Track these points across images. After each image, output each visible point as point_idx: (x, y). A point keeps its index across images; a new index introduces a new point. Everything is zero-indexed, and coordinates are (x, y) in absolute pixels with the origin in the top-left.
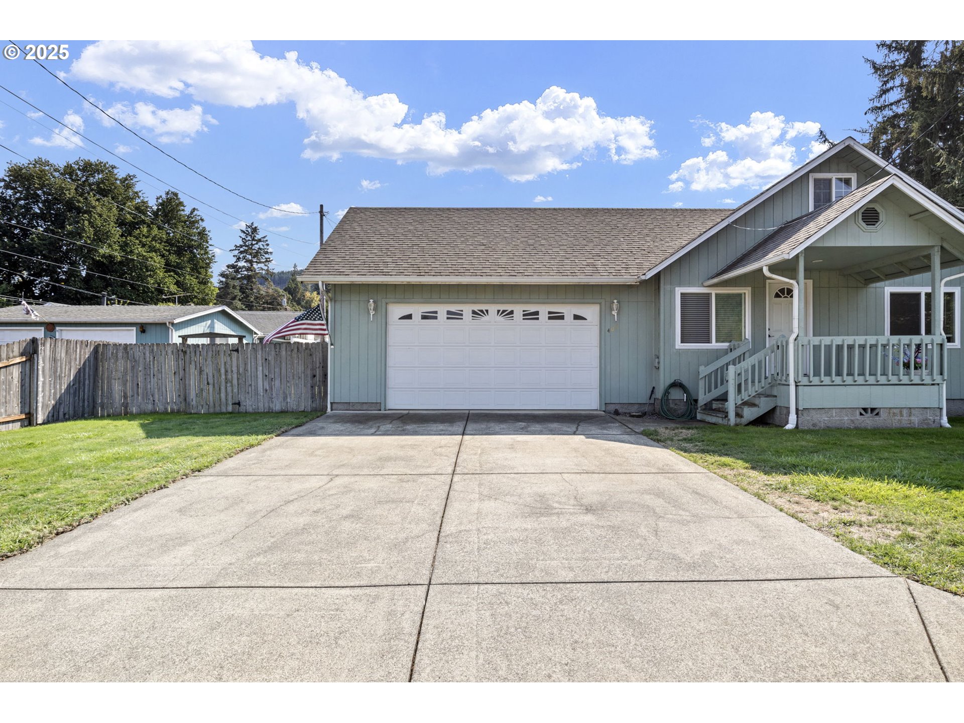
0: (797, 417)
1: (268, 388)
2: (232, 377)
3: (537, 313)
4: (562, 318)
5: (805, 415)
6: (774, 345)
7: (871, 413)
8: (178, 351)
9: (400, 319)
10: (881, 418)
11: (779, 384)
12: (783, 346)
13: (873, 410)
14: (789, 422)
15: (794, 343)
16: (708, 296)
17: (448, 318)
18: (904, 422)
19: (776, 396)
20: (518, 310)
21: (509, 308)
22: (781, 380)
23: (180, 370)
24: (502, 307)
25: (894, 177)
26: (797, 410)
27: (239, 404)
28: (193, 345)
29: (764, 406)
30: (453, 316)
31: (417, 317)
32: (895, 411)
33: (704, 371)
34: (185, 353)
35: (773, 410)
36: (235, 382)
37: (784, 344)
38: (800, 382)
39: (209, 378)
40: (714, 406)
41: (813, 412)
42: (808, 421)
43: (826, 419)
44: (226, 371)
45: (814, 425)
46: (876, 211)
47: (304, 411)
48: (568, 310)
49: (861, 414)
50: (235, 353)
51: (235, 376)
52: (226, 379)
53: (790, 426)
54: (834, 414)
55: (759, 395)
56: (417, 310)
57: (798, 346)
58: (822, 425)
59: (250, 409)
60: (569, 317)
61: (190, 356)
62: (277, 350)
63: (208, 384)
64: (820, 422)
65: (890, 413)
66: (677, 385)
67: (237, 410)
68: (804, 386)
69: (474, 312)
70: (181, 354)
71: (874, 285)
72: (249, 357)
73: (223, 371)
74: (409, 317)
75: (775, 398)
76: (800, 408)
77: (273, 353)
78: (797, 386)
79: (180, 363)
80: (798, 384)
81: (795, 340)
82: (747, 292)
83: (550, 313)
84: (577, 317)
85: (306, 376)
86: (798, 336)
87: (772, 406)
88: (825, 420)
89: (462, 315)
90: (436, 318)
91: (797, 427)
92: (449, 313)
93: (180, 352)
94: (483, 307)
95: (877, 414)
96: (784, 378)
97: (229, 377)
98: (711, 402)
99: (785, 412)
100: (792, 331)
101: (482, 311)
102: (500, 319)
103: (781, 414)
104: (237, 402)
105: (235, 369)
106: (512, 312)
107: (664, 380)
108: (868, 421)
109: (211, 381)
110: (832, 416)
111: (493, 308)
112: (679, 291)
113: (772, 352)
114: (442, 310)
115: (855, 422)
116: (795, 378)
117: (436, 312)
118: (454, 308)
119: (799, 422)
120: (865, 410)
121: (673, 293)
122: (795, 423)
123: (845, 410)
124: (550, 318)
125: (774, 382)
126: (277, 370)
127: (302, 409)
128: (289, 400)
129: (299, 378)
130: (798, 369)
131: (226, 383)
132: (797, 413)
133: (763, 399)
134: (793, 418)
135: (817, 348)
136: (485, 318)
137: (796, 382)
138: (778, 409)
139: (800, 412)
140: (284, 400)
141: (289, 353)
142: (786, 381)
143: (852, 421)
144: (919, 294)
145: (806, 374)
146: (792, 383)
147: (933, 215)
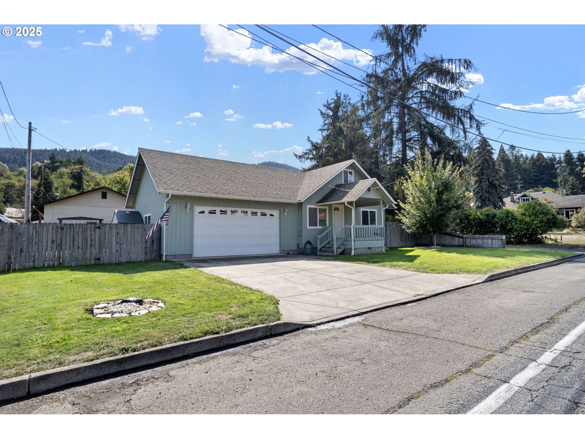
1: (119, 249)
2: (95, 244)
3: (256, 213)
4: (266, 215)
8: (58, 227)
9: (199, 213)
14: (352, 253)
16: (316, 209)
17: (221, 214)
18: (377, 251)
20: (250, 211)
21: (246, 210)
23: (58, 240)
24: (243, 210)
26: (354, 249)
27: (99, 259)
28: (69, 224)
29: (343, 248)
30: (223, 212)
31: (207, 212)
33: (320, 237)
34: (62, 229)
36: (97, 246)
39: (79, 244)
40: (323, 250)
44: (92, 240)
45: (358, 253)
47: (140, 261)
48: (268, 212)
50: (98, 229)
51: (97, 243)
52: (91, 245)
55: (341, 245)
56: (207, 209)
58: (360, 253)
59: (107, 262)
60: (268, 215)
61: (67, 231)
62: (125, 228)
63: (78, 247)
66: (309, 242)
67: (97, 263)
69: (232, 211)
70: (60, 231)
71: (358, 208)
72: (107, 232)
73: (89, 240)
74: (203, 212)
77: (123, 229)
79: (58, 235)
80: (355, 241)
82: (327, 208)
83: (261, 213)
84: (271, 215)
85: (142, 242)
86: (354, 225)
89: (226, 212)
90: (215, 213)
91: (354, 254)
92: (221, 211)
93: (59, 229)
94: (236, 209)
95: (372, 249)
97: (93, 243)
98: (321, 248)
99: (350, 250)
101: (235, 211)
102: (242, 214)
104: (98, 258)
105: (97, 239)
106: (247, 212)
107: (304, 240)
108: (369, 251)
109: (80, 246)
110: (362, 250)
111: (239, 210)
112: (308, 206)
114: (218, 209)
117: (215, 211)
118: (223, 209)
120: (369, 248)
121: (306, 207)
123: (364, 248)
124: (261, 215)
126: (125, 239)
127: (139, 260)
128: (131, 256)
129: (138, 243)
130: (354, 236)
131: (91, 247)
133: (342, 246)
134: (353, 251)
135: (356, 228)
136: (236, 214)
138: (346, 250)
139: (356, 249)
140: (129, 256)
141: (133, 229)
142: (350, 239)
143: (366, 252)
144: (368, 211)
145: (356, 237)
146: (353, 240)
147: (383, 190)
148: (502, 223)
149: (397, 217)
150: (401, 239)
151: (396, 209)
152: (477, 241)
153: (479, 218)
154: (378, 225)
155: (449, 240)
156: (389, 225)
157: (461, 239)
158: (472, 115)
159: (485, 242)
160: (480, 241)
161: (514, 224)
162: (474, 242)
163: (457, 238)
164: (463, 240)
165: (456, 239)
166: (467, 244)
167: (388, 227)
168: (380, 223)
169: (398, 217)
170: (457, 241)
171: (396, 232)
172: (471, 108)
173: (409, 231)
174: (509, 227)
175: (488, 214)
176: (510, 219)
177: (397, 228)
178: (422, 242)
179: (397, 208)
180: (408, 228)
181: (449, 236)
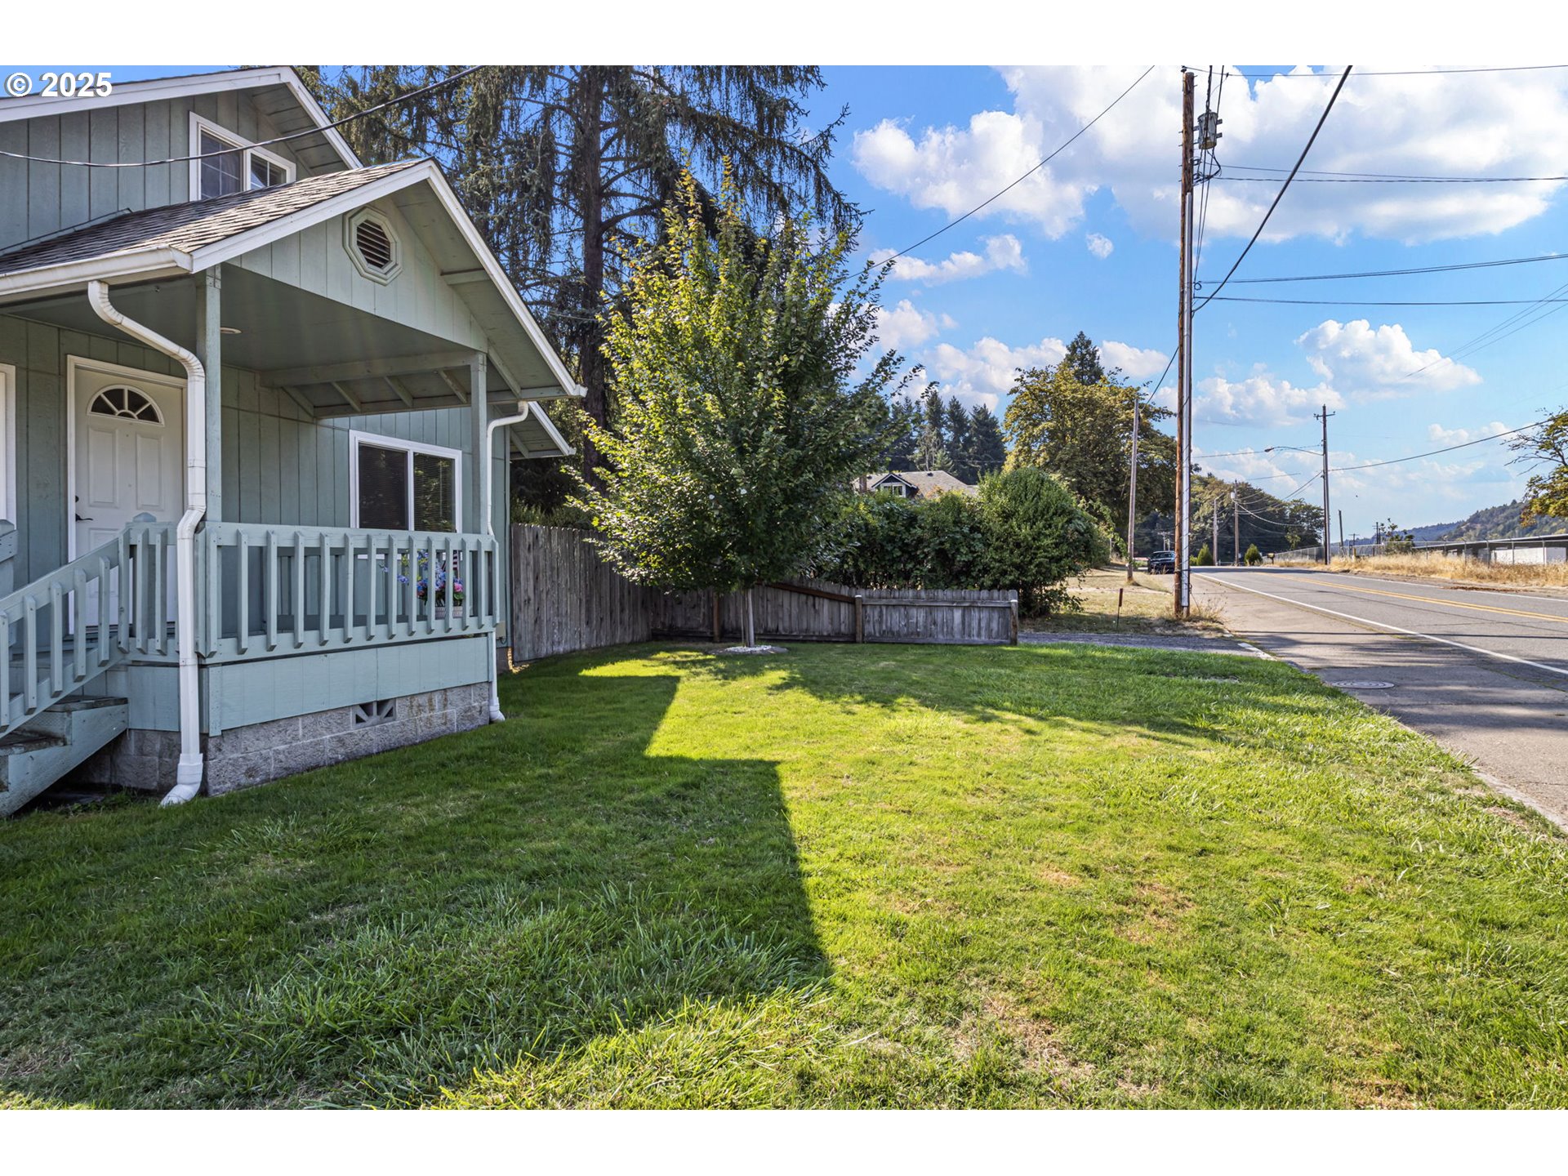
0: (205, 759)
5: (226, 747)
6: (116, 542)
7: (379, 713)
10: (397, 723)
11: (136, 663)
12: (152, 548)
13: (381, 704)
14: (180, 778)
15: (195, 541)
18: (436, 721)
19: (125, 701)
22: (143, 651)
25: (431, 163)
26: (204, 737)
29: (83, 736)
32: (423, 700)
35: (115, 745)
37: (156, 540)
38: (212, 654)
41: (248, 735)
42: (235, 764)
43: (282, 747)
45: (251, 772)
46: (383, 234)
49: (359, 720)
53: (182, 792)
54: (301, 732)
57: (206, 547)
58: (272, 768)
64: (266, 759)
65: (411, 707)
68: (224, 664)
71: (329, 421)
75: (121, 707)
76: (214, 732)
78: (201, 667)
80: (208, 661)
81: (197, 530)
86: (203, 519)
87: (115, 731)
88: (277, 752)
91: (203, 791)
95: (390, 714)
96: (156, 643)
99: (158, 747)
100: (183, 507)
103: (141, 752)
108: (372, 735)
110: (296, 738)
113: (112, 567)
115: (347, 741)
116: (196, 645)
119: (211, 773)
120: (366, 707)
122: (199, 778)
123: (324, 716)
125: (118, 656)
130: (206, 616)
132: (204, 749)
133: (79, 716)
134: (190, 764)
137: (199, 656)
138: (132, 740)
139: (211, 744)
142: (162, 653)
143: (340, 740)
144: (404, 454)
145: (230, 630)
146: (187, 657)
147: (489, 282)
148: (942, 543)
149: (573, 502)
150: (588, 611)
151: (570, 460)
152: (907, 616)
153: (867, 524)
154: (464, 531)
155: (794, 611)
156: (529, 538)
157: (844, 609)
158: (824, 177)
159: (939, 621)
160: (919, 616)
161: (979, 547)
162: (895, 620)
163: (826, 602)
164: (855, 614)
165: (826, 607)
166: (869, 628)
167: (523, 553)
168: (473, 527)
169: (577, 503)
170: (826, 617)
171: (564, 577)
172: (826, 146)
173: (633, 573)
174: (964, 558)
175: (892, 510)
176: (966, 530)
177: (569, 554)
178: (680, 623)
179: (573, 451)
180: (630, 558)
181: (795, 597)
